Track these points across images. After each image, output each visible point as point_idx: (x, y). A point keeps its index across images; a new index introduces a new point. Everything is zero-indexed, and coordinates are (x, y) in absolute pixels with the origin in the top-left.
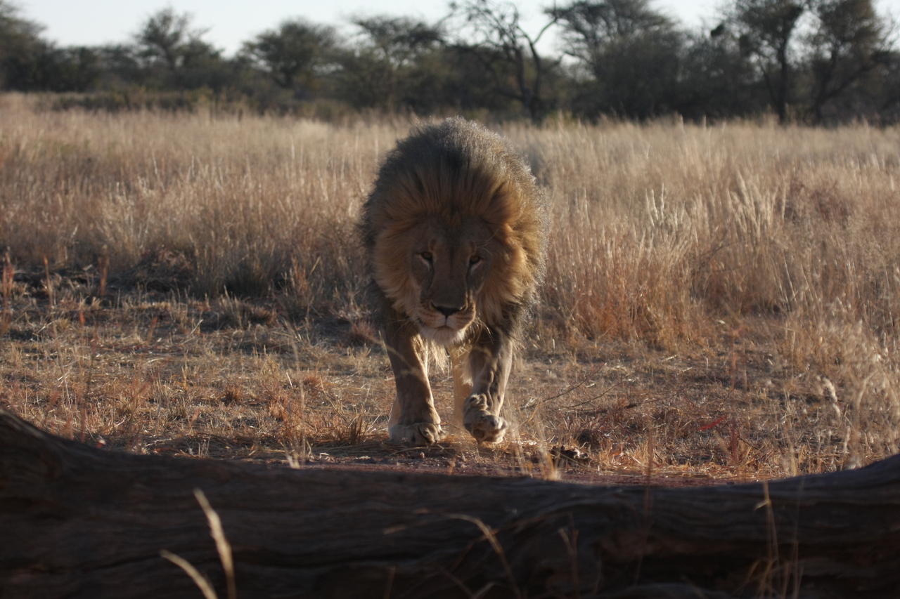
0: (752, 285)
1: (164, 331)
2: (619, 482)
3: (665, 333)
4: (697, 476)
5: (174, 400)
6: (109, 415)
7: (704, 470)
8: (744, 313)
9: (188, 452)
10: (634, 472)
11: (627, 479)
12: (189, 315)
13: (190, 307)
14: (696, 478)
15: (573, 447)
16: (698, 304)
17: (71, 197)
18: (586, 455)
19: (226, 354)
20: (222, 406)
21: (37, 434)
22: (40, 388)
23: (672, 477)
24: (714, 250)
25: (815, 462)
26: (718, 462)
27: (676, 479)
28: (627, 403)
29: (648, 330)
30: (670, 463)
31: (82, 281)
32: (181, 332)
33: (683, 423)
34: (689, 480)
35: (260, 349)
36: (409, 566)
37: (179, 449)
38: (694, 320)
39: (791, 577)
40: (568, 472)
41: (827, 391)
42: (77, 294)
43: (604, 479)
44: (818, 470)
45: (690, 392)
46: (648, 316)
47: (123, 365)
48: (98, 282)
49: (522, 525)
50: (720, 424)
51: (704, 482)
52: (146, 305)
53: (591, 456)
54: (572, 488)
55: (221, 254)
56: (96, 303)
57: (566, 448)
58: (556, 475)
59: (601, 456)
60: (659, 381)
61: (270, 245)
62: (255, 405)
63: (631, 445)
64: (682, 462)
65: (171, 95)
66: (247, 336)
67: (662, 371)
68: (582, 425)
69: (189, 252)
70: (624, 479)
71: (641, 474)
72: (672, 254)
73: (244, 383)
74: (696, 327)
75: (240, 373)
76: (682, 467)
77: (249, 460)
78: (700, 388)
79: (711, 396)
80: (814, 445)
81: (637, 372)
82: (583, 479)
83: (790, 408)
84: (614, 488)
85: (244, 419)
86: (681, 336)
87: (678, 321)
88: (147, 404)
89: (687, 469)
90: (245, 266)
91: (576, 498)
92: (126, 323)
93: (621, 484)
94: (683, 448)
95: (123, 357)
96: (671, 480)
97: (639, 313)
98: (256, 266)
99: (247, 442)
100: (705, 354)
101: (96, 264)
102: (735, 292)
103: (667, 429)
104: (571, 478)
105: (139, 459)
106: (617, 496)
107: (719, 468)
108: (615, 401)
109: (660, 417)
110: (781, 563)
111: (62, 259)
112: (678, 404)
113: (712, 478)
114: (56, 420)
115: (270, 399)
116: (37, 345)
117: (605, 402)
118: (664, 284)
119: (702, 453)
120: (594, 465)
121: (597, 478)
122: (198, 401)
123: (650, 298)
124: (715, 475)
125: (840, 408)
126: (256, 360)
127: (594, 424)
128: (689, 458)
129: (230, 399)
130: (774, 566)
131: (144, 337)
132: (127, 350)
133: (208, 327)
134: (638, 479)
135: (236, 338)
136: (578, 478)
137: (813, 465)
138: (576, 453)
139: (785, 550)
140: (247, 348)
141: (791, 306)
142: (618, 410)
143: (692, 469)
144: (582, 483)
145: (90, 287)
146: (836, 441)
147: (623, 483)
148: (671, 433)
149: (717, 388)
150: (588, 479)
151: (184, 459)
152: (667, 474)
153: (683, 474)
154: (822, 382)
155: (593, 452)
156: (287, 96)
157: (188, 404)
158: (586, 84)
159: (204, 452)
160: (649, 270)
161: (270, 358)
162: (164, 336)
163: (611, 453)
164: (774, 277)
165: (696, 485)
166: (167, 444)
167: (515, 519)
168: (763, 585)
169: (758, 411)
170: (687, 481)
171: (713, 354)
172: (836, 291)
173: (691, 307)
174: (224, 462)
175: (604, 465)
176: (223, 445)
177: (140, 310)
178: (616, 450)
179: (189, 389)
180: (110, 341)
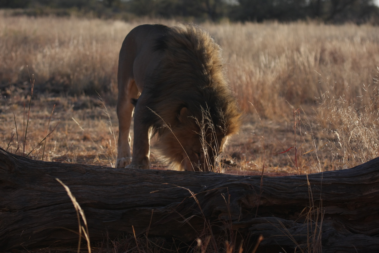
0: (305, 92)
1: (57, 110)
2: (249, 174)
3: (268, 111)
4: (282, 172)
5: (62, 139)
6: (34, 145)
7: (285, 169)
8: (301, 103)
9: (68, 161)
10: (255, 170)
11: (252, 173)
12: (68, 103)
13: (69, 100)
14: (281, 173)
15: (229, 159)
16: (282, 99)
17: (18, 53)
18: (235, 163)
19: (84, 119)
20: (82, 142)
21: (5, 153)
22: (5, 134)
23: (271, 172)
24: (289, 77)
25: (331, 166)
26: (291, 166)
27: (273, 173)
28: (252, 141)
29: (261, 110)
30: (270, 166)
31: (23, 89)
32: (65, 110)
33: (276, 150)
34: (278, 173)
35: (98, 118)
36: (161, 209)
37: (64, 160)
38: (280, 106)
39: (320, 214)
40: (228, 170)
41: (336, 136)
42: (21, 95)
43: (242, 173)
44: (332, 170)
45: (279, 136)
46: (261, 104)
47: (41, 124)
48: (30, 89)
49: (208, 192)
50: (291, 150)
51: (285, 174)
52: (50, 99)
53: (237, 163)
54: (229, 177)
55: (82, 77)
56: (29, 98)
57: (227, 160)
58: (223, 171)
59: (241, 163)
60: (266, 132)
61: (102, 74)
62: (96, 142)
63: (254, 159)
64: (275, 166)
65: (61, 10)
66: (93, 112)
67: (267, 128)
68: (234, 150)
69: (68, 76)
70: (251, 173)
71: (258, 171)
72: (271, 78)
73: (91, 132)
74: (281, 109)
75: (89, 127)
76: (275, 168)
77: (93, 164)
78: (283, 135)
79: (288, 138)
80: (331, 159)
81: (257, 128)
82: (234, 173)
83: (321, 143)
84: (247, 177)
85: (91, 147)
86: (275, 113)
87: (274, 106)
88: (51, 141)
89: (277, 169)
90: (92, 83)
91: (231, 181)
92: (42, 107)
93: (250, 175)
94: (276, 160)
95: (40, 121)
96: (271, 173)
97: (257, 103)
98: (96, 83)
99: (93, 157)
100: (286, 121)
101: (29, 82)
102: (297, 94)
103: (269, 152)
104: (229, 172)
105: (47, 163)
106: (248, 180)
107: (291, 169)
108: (248, 140)
109: (266, 147)
110: (315, 208)
111: (15, 79)
112: (274, 141)
113: (288, 173)
114: (13, 147)
115: (102, 139)
116: (4, 116)
117: (243, 140)
118: (268, 91)
119: (284, 162)
120: (238, 167)
121: (239, 172)
122: (72, 139)
123: (262, 96)
124: (289, 171)
125: (341, 144)
126: (96, 122)
127: (238, 150)
128: (278, 164)
129: (85, 139)
130: (312, 210)
131: (50, 112)
132: (42, 118)
133: (76, 108)
134: (257, 173)
135: (88, 113)
136: (232, 173)
137: (331, 167)
138: (231, 162)
139: (317, 203)
140: (93, 117)
141: (321, 100)
142: (248, 144)
143: (280, 169)
144: (233, 174)
145: (26, 91)
146: (340, 157)
147: (250, 174)
148: (271, 154)
149: (290, 135)
150: (236, 173)
151: (66, 164)
152: (269, 171)
153: (276, 171)
154: (334, 132)
155: (238, 161)
156: (109, 11)
157: (68, 141)
158: (235, 7)
159: (75, 161)
160: (262, 84)
161: (102, 122)
162: (58, 112)
163: (246, 162)
164: (314, 88)
165: (281, 176)
166: (59, 158)
167: (206, 190)
168: (308, 218)
169: (307, 145)
170: (277, 174)
171: (288, 120)
172: (341, 94)
173: (279, 100)
174: (83, 165)
175: (243, 167)
176: (83, 158)
177: (48, 101)
178: (247, 161)
179: (68, 134)
180: (35, 114)
